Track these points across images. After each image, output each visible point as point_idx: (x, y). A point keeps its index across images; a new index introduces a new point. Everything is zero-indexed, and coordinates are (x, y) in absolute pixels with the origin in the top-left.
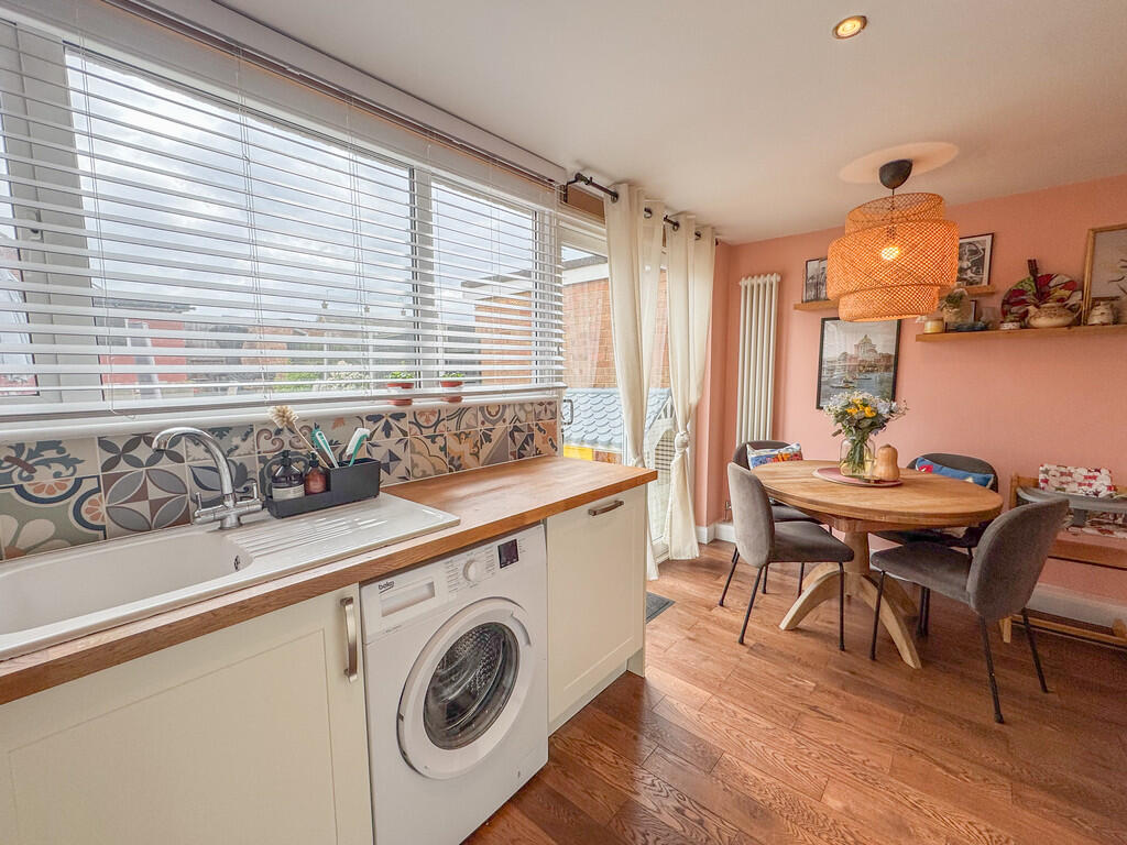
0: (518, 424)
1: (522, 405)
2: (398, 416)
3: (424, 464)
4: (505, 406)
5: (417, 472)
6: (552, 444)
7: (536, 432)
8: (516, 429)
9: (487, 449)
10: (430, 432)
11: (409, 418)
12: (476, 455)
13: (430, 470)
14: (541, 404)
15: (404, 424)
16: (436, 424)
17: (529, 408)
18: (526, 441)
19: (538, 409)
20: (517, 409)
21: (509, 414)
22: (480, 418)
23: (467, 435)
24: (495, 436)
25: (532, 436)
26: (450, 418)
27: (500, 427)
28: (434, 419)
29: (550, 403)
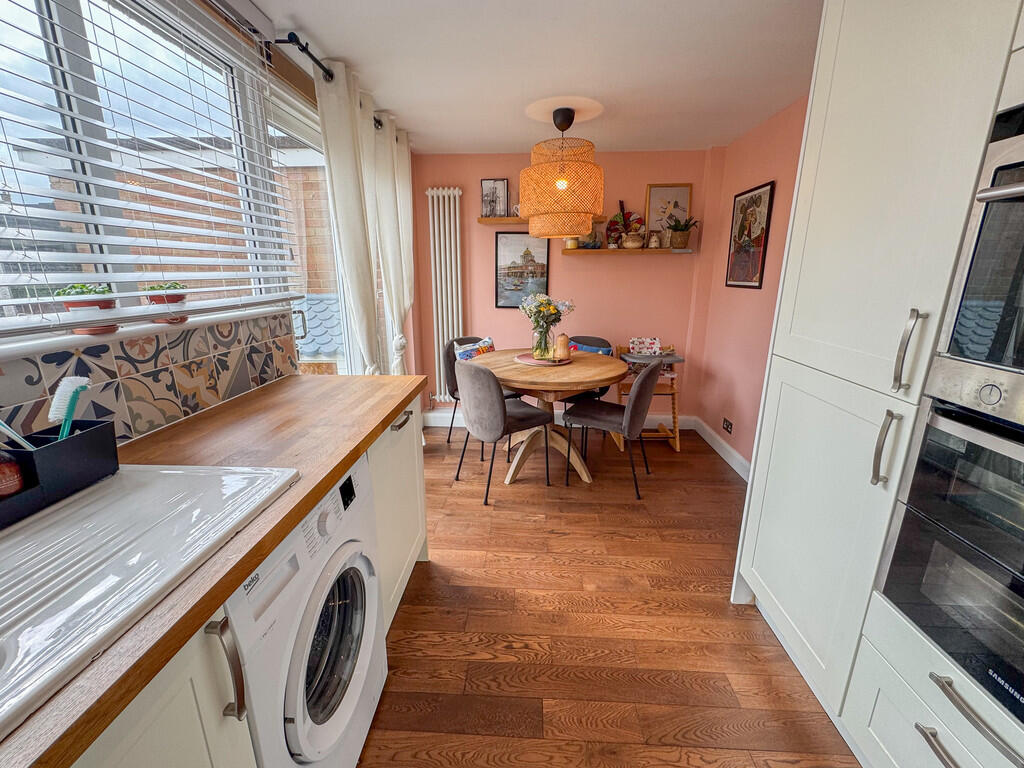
0: (255, 344)
1: (255, 320)
2: (97, 351)
3: (149, 413)
4: (236, 323)
5: (141, 425)
6: (292, 363)
7: (275, 352)
8: (254, 350)
9: (225, 379)
10: (149, 367)
11: (115, 351)
12: (214, 388)
13: (159, 419)
14: (275, 318)
15: (109, 360)
16: (156, 356)
17: (263, 324)
18: (266, 363)
19: (274, 323)
20: (251, 324)
21: (243, 333)
22: (212, 342)
23: (199, 365)
24: (232, 361)
25: (270, 356)
26: (173, 345)
27: (236, 350)
28: (151, 349)
29: (283, 316)
